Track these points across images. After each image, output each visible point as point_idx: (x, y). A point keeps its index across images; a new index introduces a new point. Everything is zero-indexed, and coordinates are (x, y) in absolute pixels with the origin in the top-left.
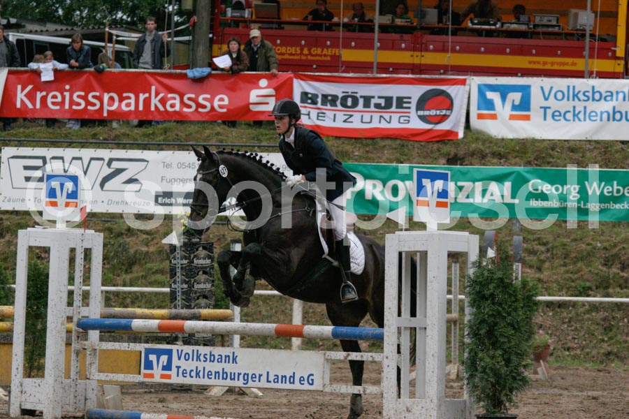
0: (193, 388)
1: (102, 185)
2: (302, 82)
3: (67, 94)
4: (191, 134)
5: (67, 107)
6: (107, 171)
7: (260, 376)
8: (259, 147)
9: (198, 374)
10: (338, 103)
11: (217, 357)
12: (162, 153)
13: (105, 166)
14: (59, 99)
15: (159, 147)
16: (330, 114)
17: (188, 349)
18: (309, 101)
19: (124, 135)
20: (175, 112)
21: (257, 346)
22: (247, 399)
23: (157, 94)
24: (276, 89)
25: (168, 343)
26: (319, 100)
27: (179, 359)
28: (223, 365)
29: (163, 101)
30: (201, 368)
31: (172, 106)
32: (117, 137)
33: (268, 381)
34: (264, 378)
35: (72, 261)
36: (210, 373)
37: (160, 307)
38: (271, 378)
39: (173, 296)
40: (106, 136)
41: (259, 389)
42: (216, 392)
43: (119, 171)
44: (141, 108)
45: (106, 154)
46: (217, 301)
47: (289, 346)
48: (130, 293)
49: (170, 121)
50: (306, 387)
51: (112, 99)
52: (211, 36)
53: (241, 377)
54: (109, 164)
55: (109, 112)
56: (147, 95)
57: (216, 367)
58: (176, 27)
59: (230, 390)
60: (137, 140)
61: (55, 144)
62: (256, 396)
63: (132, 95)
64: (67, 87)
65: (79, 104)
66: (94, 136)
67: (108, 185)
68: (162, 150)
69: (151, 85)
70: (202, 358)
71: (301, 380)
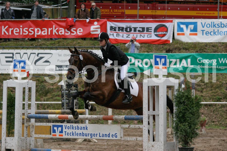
0: (71, 140)
1: (35, 63)
2: (110, 23)
3: (21, 29)
4: (68, 43)
5: (21, 34)
6: (37, 58)
7: (97, 134)
8: (94, 47)
9: (73, 134)
10: (124, 30)
11: (80, 128)
12: (58, 51)
13: (36, 56)
14: (18, 31)
15: (57, 48)
16: (121, 34)
17: (69, 125)
18: (113, 30)
19: (43, 44)
20: (62, 35)
21: (95, 123)
22: (91, 143)
23: (55, 28)
24: (101, 25)
25: (61, 123)
26: (117, 29)
27: (66, 129)
28: (82, 131)
29: (58, 31)
30: (74, 132)
31: (61, 33)
32: (40, 45)
33: (100, 136)
34: (98, 135)
35: (24, 92)
36: (77, 134)
37: (58, 109)
38: (101, 135)
39: (63, 105)
40: (36, 45)
41: (96, 139)
42: (79, 141)
43: (41, 58)
44: (49, 34)
45: (36, 51)
46: (79, 106)
47: (107, 123)
48: (47, 104)
49: (60, 38)
50: (114, 138)
51: (38, 30)
52: (75, 6)
53: (89, 135)
54: (38, 55)
55: (37, 35)
56: (51, 29)
57: (79, 131)
58: (62, 3)
59: (85, 140)
60: (48, 46)
61: (17, 48)
62: (95, 142)
63: (46, 29)
64: (21, 26)
65: (26, 33)
66: (32, 45)
67: (37, 63)
68: (58, 49)
69: (53, 25)
70: (74, 128)
71: (112, 136)
